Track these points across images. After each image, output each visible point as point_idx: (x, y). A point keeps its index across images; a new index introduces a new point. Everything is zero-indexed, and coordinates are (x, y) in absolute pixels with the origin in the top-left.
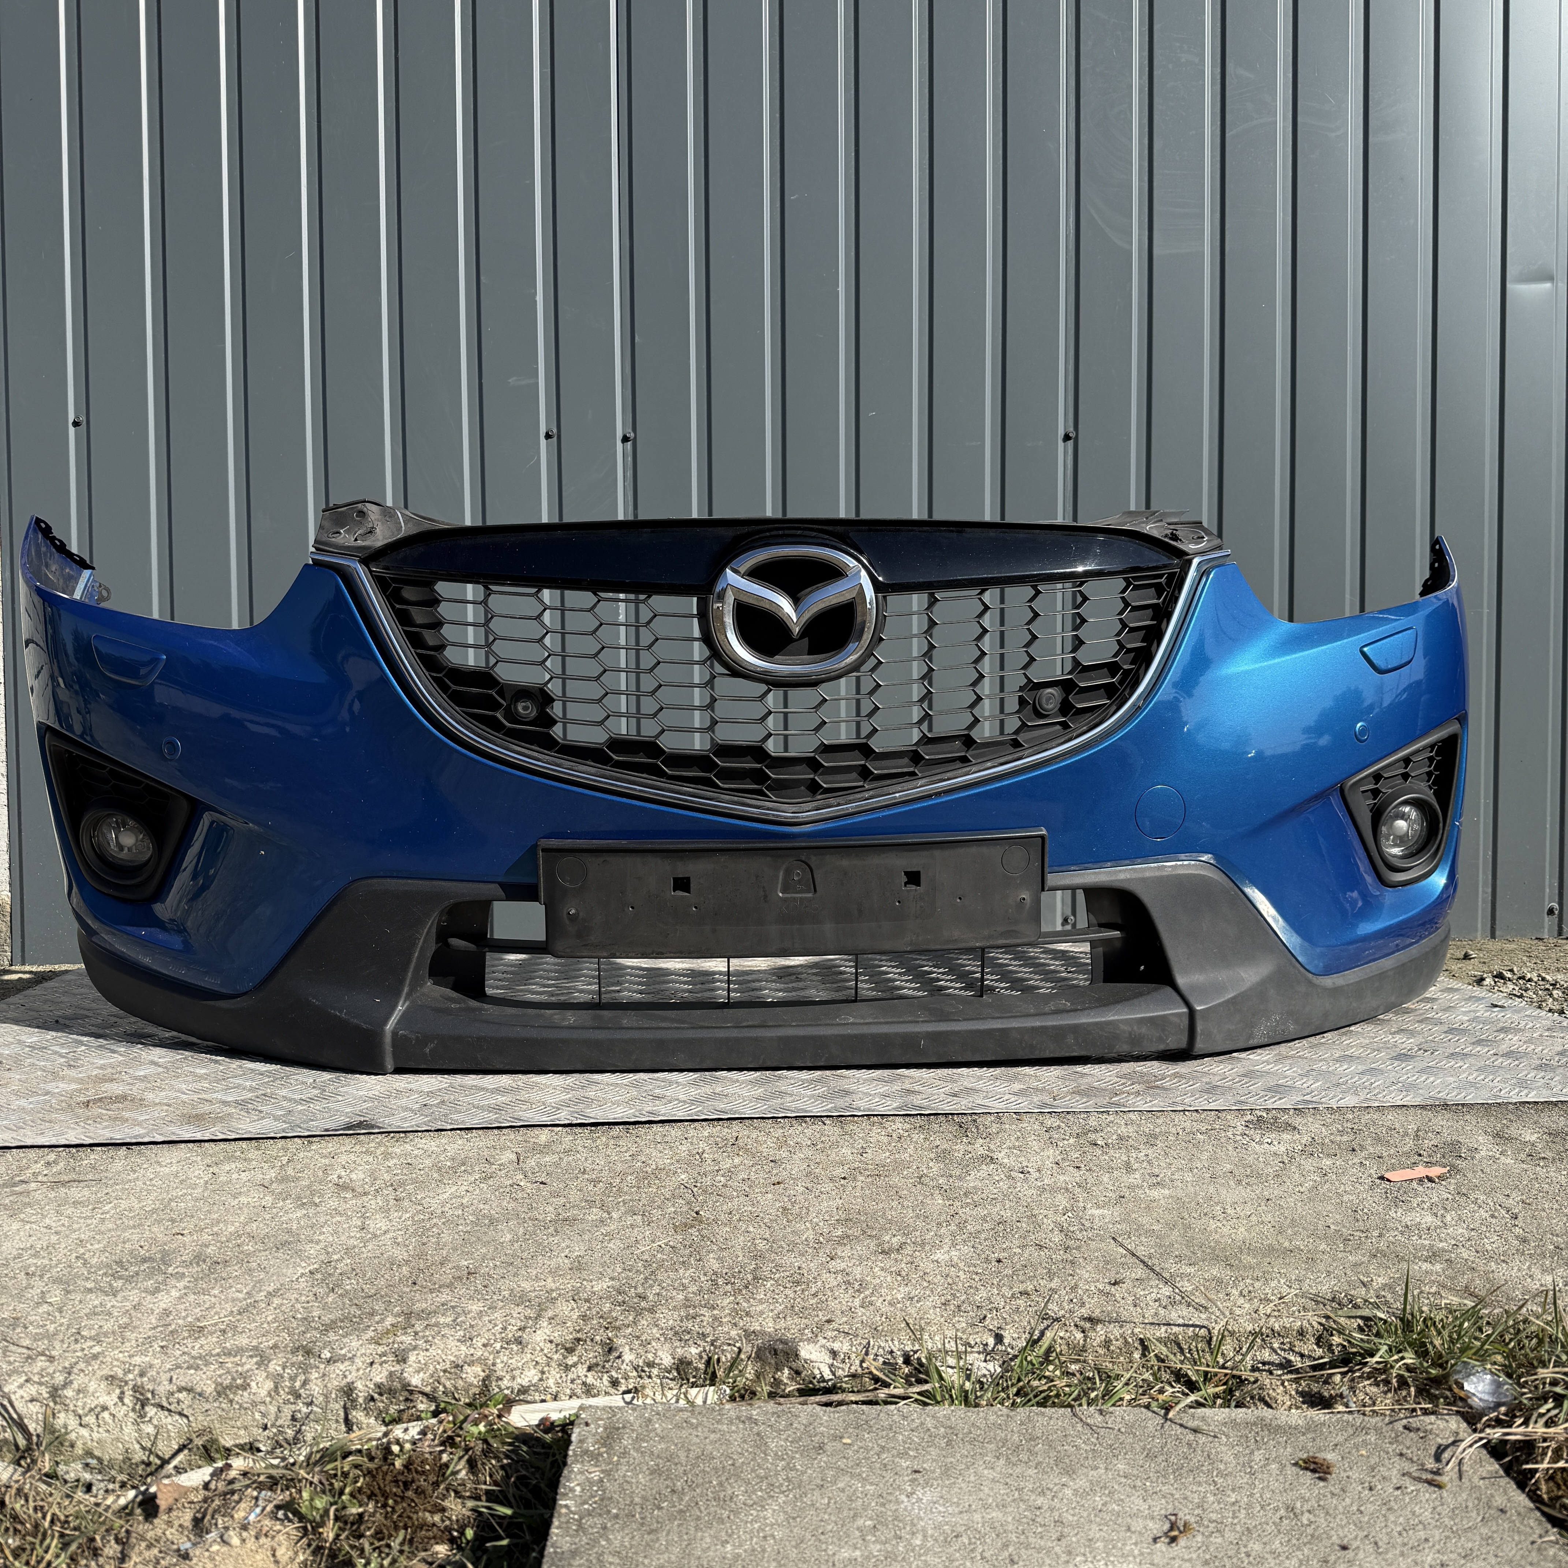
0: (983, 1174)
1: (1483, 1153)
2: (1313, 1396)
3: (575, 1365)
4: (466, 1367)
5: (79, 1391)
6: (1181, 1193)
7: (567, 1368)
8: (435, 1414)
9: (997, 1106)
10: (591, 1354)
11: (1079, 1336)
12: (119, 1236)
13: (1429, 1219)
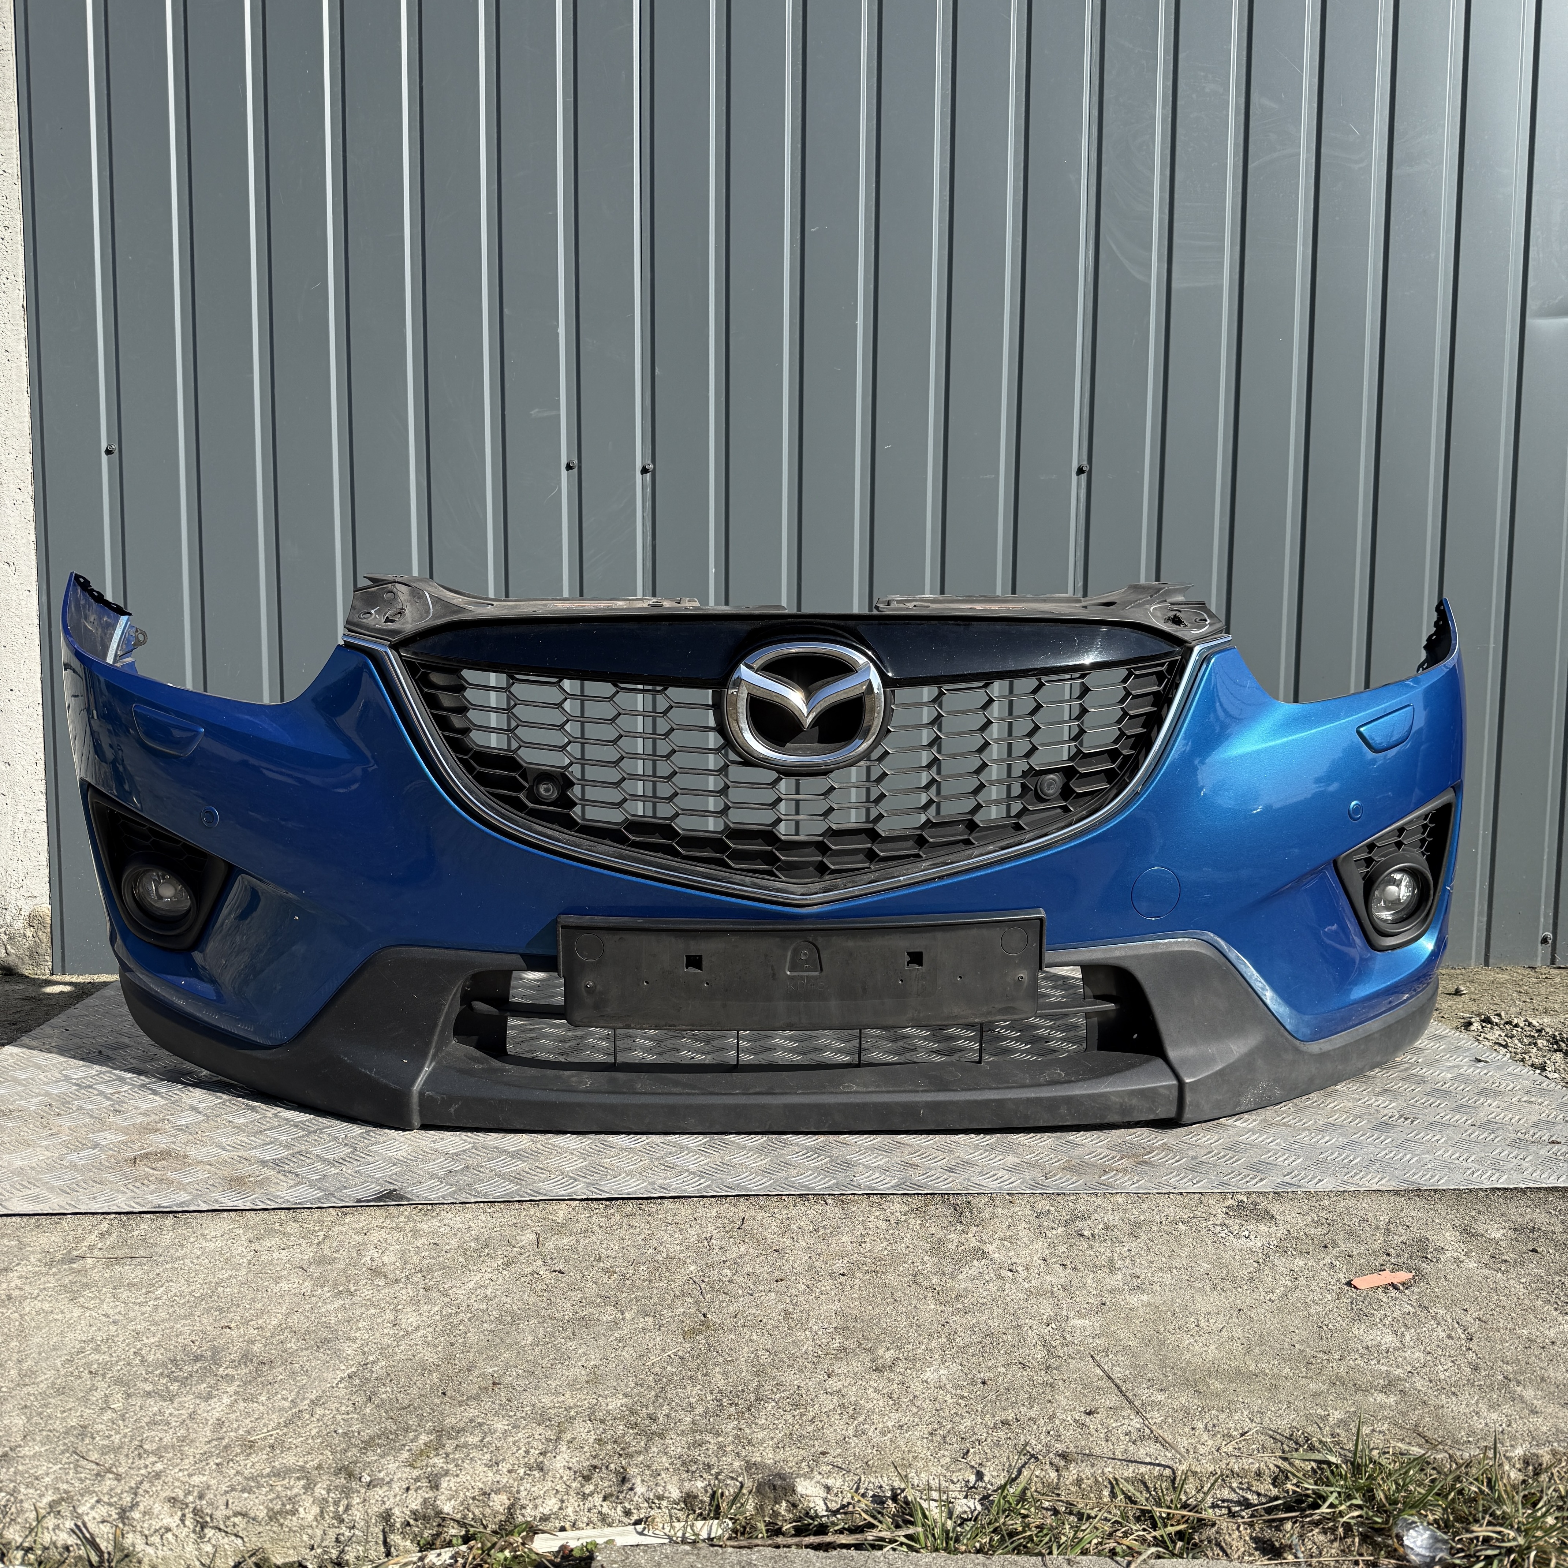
0: (974, 1272)
1: (1448, 1254)
2: (1265, 1543)
3: (591, 1494)
4: (493, 1495)
5: (145, 1513)
6: (1158, 1302)
7: (585, 1497)
8: (466, 1539)
9: (992, 1186)
10: (605, 1482)
11: (1053, 1475)
12: (173, 1327)
13: (1389, 1339)
